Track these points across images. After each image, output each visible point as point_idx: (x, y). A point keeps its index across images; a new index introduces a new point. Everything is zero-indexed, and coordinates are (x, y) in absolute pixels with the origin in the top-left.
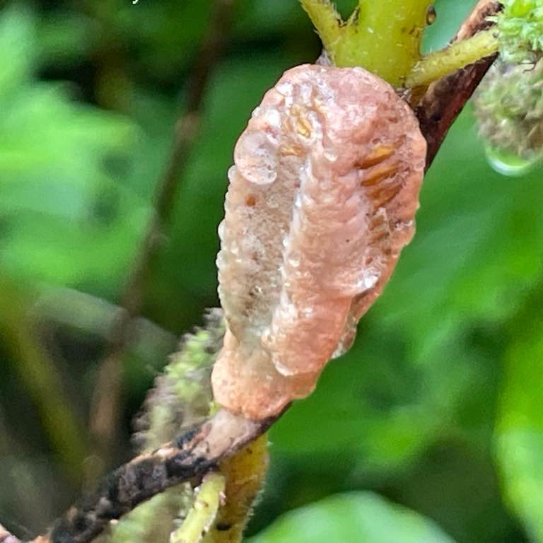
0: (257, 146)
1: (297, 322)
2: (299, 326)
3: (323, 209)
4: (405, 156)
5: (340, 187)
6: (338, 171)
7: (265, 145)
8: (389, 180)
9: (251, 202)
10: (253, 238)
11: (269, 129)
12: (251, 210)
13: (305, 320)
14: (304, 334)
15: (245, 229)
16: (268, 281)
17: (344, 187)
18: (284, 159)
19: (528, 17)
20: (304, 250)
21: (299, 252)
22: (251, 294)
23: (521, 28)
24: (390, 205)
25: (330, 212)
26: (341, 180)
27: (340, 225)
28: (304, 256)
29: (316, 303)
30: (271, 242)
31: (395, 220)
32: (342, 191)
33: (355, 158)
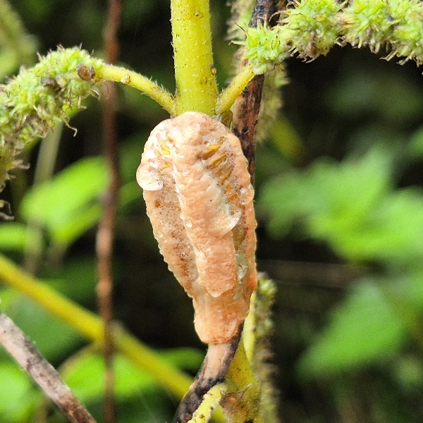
0: (147, 171)
1: (206, 260)
2: (209, 262)
3: (190, 187)
4: (228, 147)
5: (194, 171)
6: (190, 163)
7: (151, 169)
8: (223, 163)
9: (157, 205)
10: (167, 225)
11: (150, 160)
12: (160, 209)
13: (210, 256)
14: (213, 266)
15: (161, 221)
16: (185, 246)
17: (196, 171)
18: (162, 172)
19: (258, 45)
20: (190, 215)
21: (188, 218)
22: (182, 260)
23: (257, 52)
24: (231, 178)
25: (194, 187)
26: (193, 167)
27: (202, 193)
28: (192, 219)
29: (211, 244)
30: (176, 222)
31: (238, 187)
32: (195, 173)
33: (196, 153)
